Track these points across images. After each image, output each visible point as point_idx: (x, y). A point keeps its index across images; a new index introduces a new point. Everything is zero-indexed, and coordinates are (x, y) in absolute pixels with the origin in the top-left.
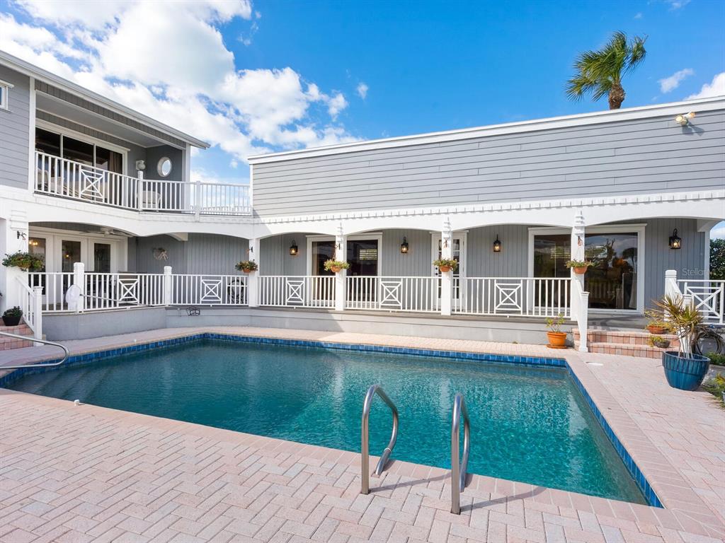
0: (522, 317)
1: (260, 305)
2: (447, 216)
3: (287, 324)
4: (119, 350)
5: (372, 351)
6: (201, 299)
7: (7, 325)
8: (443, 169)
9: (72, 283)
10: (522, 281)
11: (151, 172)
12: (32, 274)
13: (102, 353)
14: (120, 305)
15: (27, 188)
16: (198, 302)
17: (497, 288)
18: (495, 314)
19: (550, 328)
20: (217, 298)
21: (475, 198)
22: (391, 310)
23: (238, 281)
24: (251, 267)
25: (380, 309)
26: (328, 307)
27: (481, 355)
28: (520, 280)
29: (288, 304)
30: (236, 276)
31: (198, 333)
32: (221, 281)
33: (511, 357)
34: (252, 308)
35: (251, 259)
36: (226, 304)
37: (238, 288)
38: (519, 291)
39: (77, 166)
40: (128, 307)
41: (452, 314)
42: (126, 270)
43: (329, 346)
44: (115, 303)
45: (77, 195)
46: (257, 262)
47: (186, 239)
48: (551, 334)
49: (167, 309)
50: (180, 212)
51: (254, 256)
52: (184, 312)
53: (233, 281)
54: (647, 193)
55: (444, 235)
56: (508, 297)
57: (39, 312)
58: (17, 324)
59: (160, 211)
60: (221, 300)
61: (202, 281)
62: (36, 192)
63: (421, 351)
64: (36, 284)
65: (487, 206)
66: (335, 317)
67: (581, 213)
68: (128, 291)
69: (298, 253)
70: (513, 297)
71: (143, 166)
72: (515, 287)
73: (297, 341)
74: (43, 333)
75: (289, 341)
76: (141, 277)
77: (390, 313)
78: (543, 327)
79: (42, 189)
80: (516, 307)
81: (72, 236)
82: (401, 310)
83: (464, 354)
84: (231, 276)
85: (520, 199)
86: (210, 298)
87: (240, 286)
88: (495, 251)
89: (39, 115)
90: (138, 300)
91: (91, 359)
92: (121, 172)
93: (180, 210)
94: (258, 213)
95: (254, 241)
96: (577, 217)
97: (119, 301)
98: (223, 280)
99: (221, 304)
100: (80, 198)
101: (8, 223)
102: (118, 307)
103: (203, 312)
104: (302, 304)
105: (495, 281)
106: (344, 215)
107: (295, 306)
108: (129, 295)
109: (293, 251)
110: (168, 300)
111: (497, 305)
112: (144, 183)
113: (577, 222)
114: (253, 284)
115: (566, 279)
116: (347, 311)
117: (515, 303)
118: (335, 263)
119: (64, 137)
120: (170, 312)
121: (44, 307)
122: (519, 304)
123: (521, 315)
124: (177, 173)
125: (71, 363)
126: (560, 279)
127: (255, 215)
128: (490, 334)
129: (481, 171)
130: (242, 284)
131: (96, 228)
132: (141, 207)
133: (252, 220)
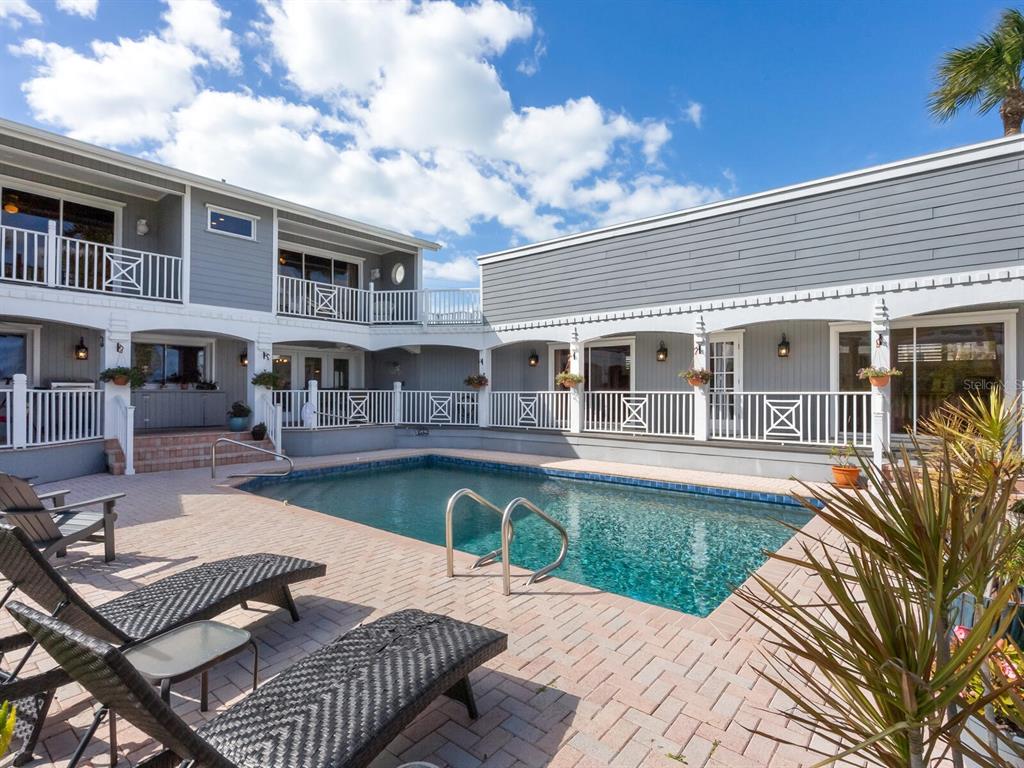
0: (802, 445)
1: (491, 425)
2: (701, 314)
3: (519, 448)
4: (342, 467)
5: (598, 481)
6: (430, 418)
7: (255, 439)
8: (694, 254)
9: (307, 400)
10: (801, 397)
11: (385, 282)
12: (275, 392)
13: (327, 469)
14: (351, 423)
15: (270, 311)
16: (427, 421)
17: (767, 406)
18: (765, 440)
19: (835, 460)
20: (446, 417)
21: (735, 289)
22: (634, 433)
23: (468, 397)
24: (480, 382)
25: (622, 431)
26: (564, 429)
27: (726, 491)
28: (799, 396)
29: (521, 424)
30: (466, 393)
31: (422, 454)
32: (450, 398)
33: (764, 495)
34: (483, 429)
35: (481, 373)
36: (456, 424)
37: (468, 406)
38: (797, 410)
39: (313, 285)
40: (358, 425)
41: (709, 440)
42: (363, 386)
43: (552, 473)
44: (346, 420)
45: (313, 314)
46: (489, 376)
47: (418, 351)
48: (838, 468)
49: (396, 427)
50: (412, 324)
51: (485, 369)
52: (414, 432)
53: (463, 398)
54: (967, 271)
55: (697, 339)
56: (783, 417)
57: (279, 427)
58: (262, 439)
59: (393, 324)
60: (450, 418)
61: (431, 397)
62: (278, 314)
63: (653, 483)
64: (278, 401)
65: (751, 299)
66: (571, 440)
67: (883, 302)
68: (358, 408)
69: (539, 364)
70: (789, 418)
71: (377, 275)
72: (793, 404)
73: (519, 467)
74: (283, 448)
75: (511, 466)
76: (370, 394)
77: (633, 438)
78: (825, 459)
79: (285, 310)
80: (793, 431)
81: (314, 353)
82: (647, 433)
83: (705, 488)
84: (461, 392)
85: (796, 287)
86: (438, 417)
87: (470, 403)
88: (780, 356)
89: (282, 236)
90: (367, 418)
91: (317, 474)
92: (357, 287)
93: (413, 320)
94: (488, 319)
95: (485, 351)
96: (877, 308)
97: (350, 419)
98: (451, 396)
99: (451, 423)
100: (315, 316)
101: (256, 344)
102: (348, 425)
103: (432, 433)
104: (534, 425)
105: (765, 397)
106: (579, 318)
107: (527, 427)
108: (359, 412)
109: (533, 362)
110: (397, 419)
111: (768, 428)
112: (375, 295)
113: (878, 314)
114: (484, 400)
115: (864, 393)
116: (583, 434)
117: (792, 426)
118: (567, 376)
119: (306, 255)
120: (400, 432)
121: (284, 424)
122: (798, 427)
123: (801, 442)
124: (410, 281)
125: (301, 476)
126: (855, 393)
127: (485, 323)
128: (758, 466)
129: (744, 254)
130: (473, 401)
131: (333, 345)
132: (372, 321)
133: (482, 328)
